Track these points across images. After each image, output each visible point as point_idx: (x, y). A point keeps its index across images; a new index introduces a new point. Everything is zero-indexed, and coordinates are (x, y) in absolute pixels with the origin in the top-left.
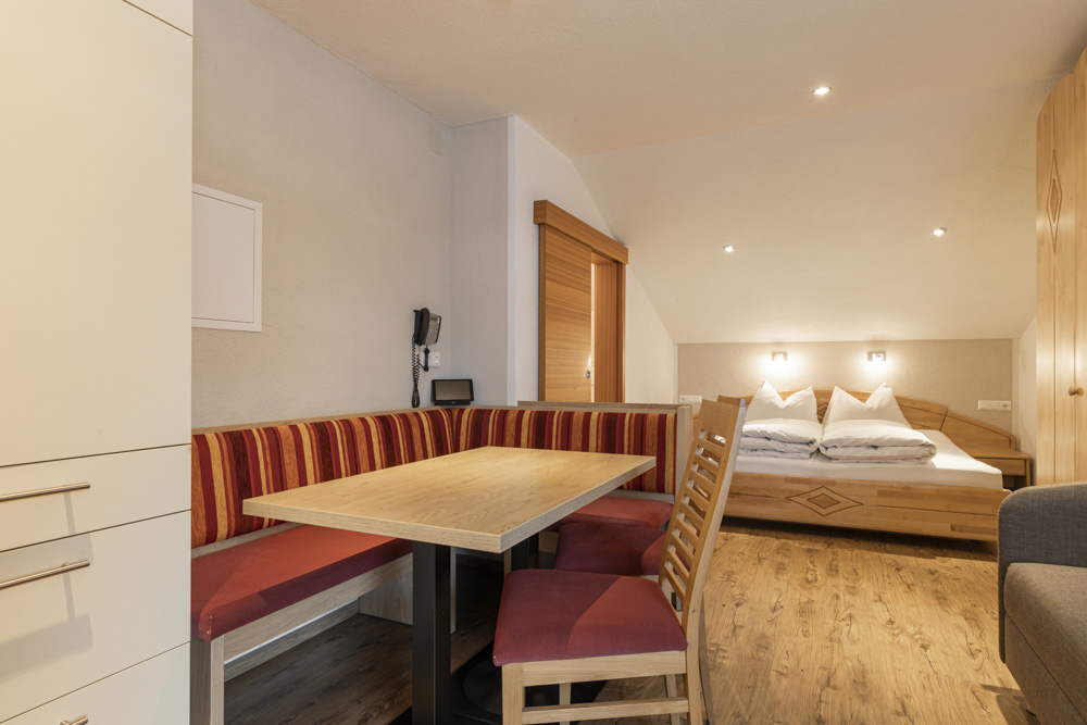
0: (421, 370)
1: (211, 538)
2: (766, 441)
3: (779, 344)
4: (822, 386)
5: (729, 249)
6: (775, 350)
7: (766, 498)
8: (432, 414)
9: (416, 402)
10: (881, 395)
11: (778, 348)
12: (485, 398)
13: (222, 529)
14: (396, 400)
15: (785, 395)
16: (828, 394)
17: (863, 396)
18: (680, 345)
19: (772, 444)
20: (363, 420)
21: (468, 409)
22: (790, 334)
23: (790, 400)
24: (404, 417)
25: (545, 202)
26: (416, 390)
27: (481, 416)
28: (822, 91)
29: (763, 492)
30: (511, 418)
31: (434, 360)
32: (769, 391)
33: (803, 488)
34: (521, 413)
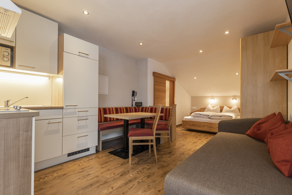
0: (133, 101)
1: (101, 122)
2: (200, 115)
3: (213, 96)
4: (222, 105)
5: (195, 78)
6: (212, 98)
7: (199, 126)
8: (135, 108)
9: (132, 105)
10: (235, 107)
11: (213, 97)
12: (144, 105)
13: (103, 121)
14: (129, 105)
15: (213, 107)
16: (223, 107)
17: (230, 108)
18: (192, 97)
19: (201, 116)
20: (123, 108)
21: (141, 107)
22: (214, 94)
23: (214, 108)
24: (130, 108)
25: (155, 72)
26: (132, 104)
27: (143, 108)
28: (201, 51)
29: (199, 125)
30: (147, 108)
31: (136, 99)
32: (210, 106)
33: (207, 124)
34: (149, 108)
